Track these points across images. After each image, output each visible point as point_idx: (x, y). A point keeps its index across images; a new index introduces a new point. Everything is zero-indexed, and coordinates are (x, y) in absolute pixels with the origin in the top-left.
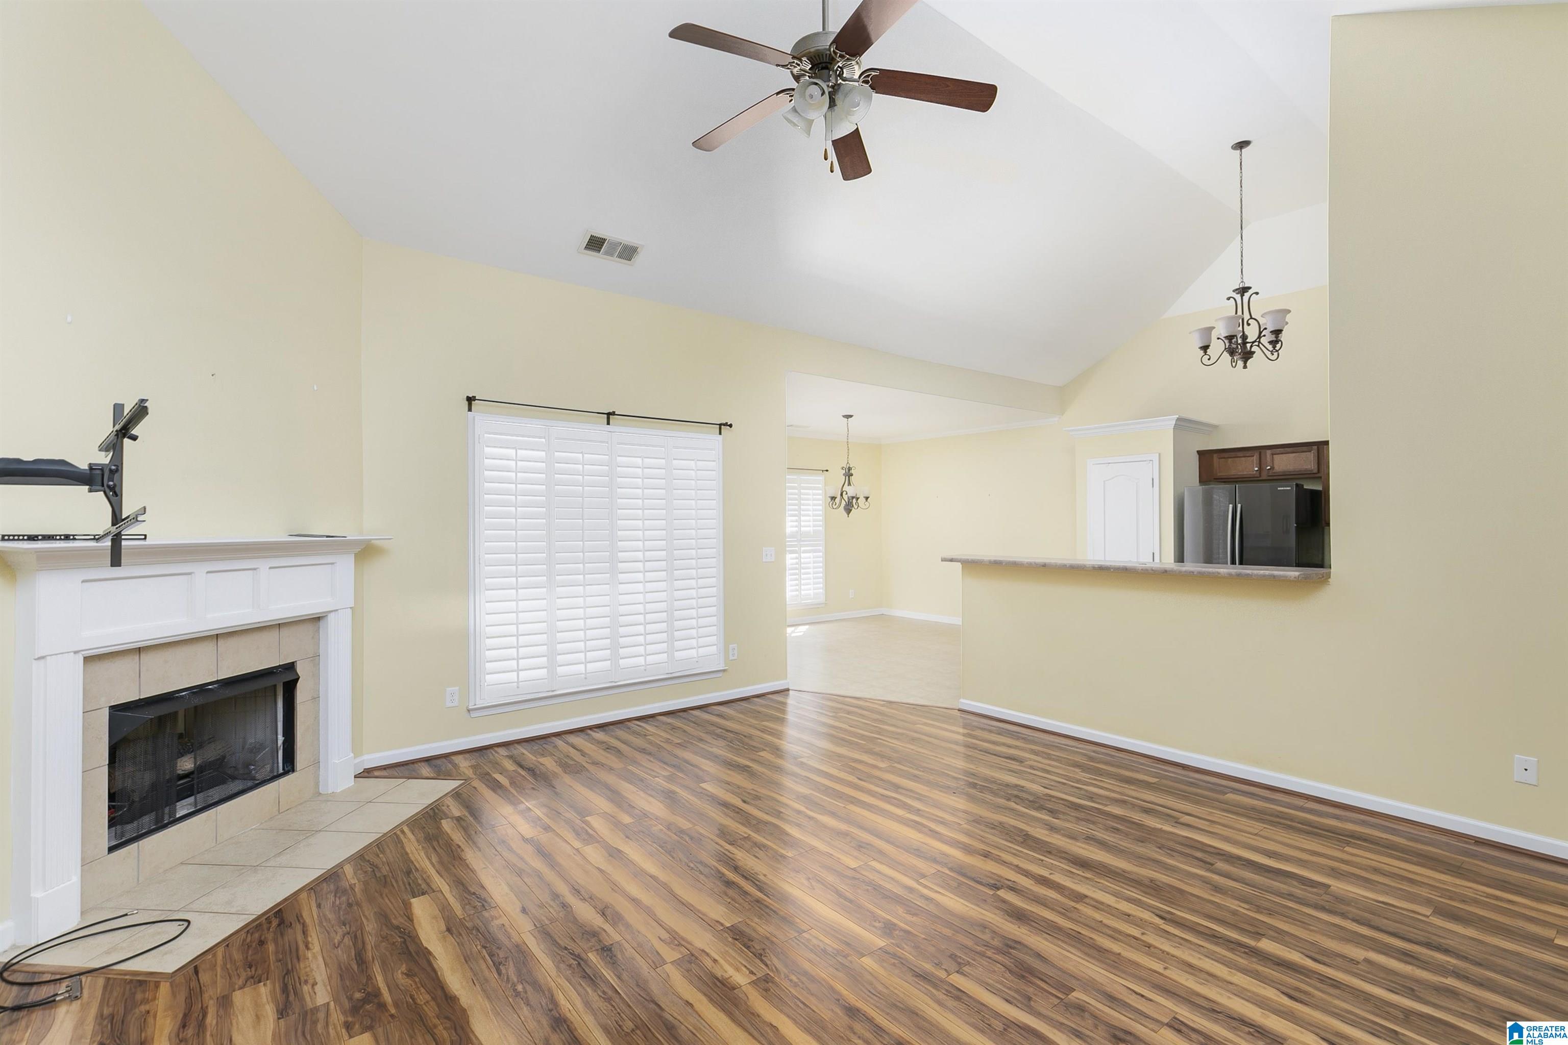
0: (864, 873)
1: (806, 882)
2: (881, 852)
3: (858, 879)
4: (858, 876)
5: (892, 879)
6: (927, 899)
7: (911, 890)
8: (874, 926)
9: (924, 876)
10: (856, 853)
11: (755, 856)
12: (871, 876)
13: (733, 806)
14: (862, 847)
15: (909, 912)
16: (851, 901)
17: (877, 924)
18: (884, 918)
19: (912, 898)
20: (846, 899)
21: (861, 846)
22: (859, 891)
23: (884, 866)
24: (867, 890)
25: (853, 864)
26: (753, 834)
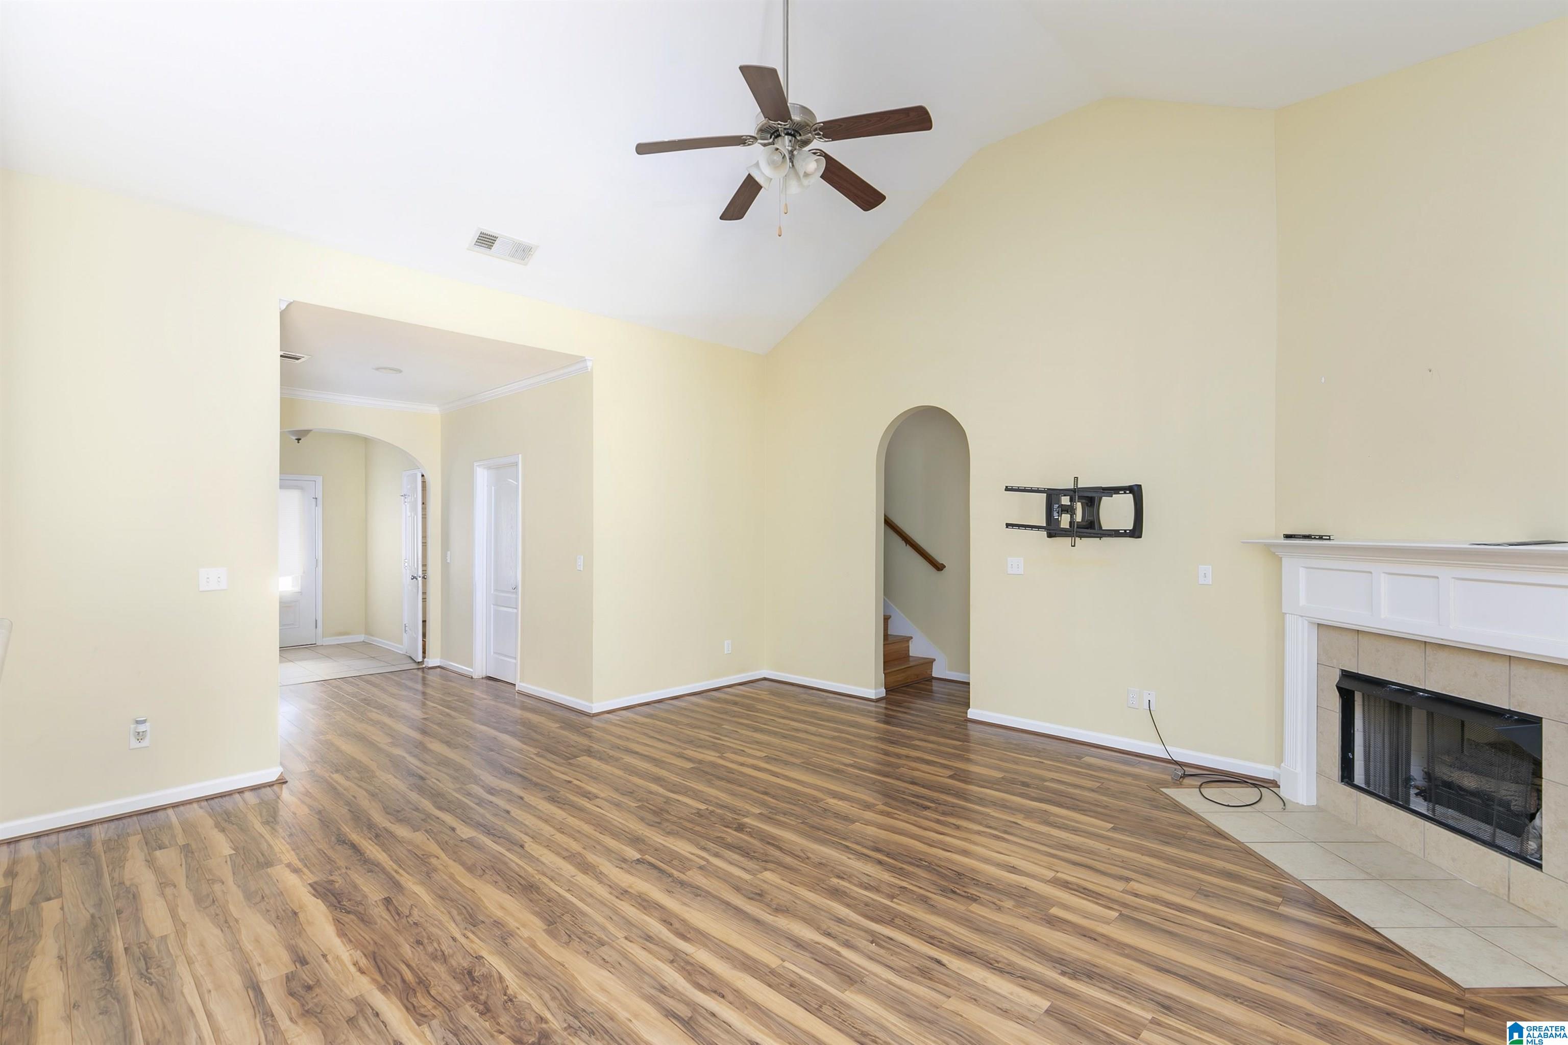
0: (757, 867)
1: (810, 855)
2: (738, 889)
3: (763, 861)
4: (763, 864)
5: (731, 863)
6: (704, 849)
7: (717, 855)
8: (750, 828)
9: (701, 868)
10: (765, 886)
11: (870, 876)
12: (751, 865)
13: (944, 949)
14: (759, 894)
15: (723, 838)
16: (769, 843)
17: (748, 830)
18: (743, 834)
19: (716, 848)
20: (773, 845)
21: (759, 896)
22: (762, 851)
23: (736, 874)
24: (754, 852)
25: (768, 875)
26: (887, 902)
